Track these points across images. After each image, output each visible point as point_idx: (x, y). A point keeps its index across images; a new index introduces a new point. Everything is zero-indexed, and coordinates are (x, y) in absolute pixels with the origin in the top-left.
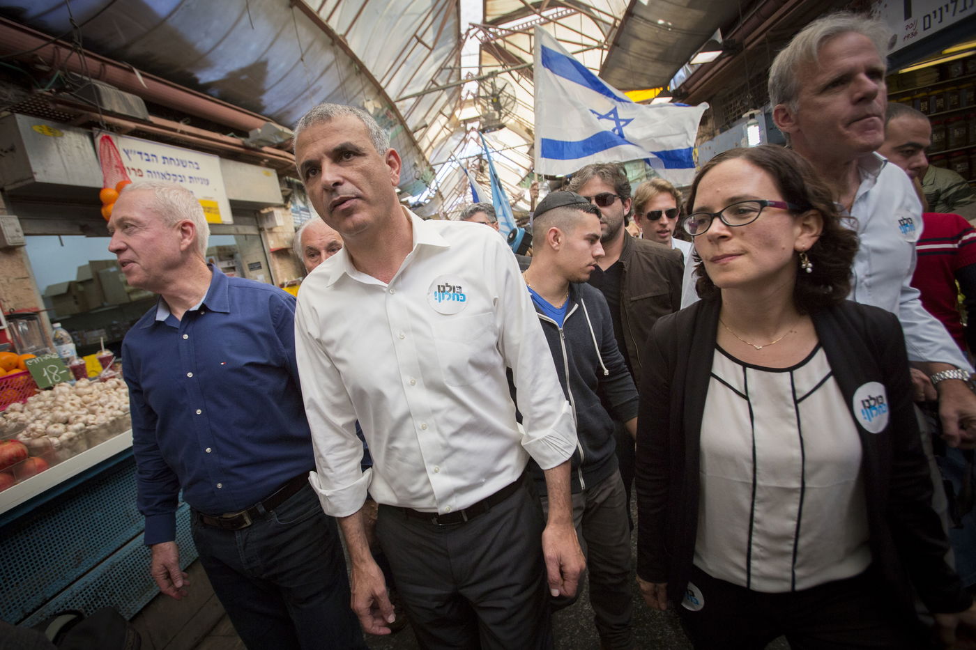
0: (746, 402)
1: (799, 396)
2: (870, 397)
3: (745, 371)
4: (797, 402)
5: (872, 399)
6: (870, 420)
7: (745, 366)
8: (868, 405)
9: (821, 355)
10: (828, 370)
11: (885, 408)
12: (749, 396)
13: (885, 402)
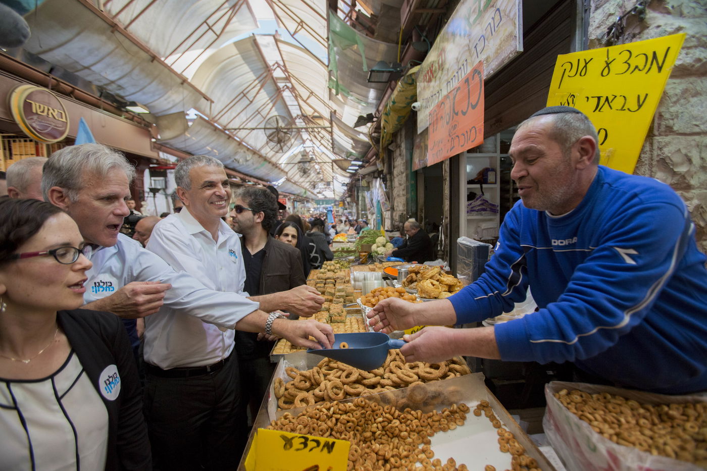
0: (15, 413)
1: (60, 394)
2: (109, 376)
3: (8, 387)
4: (59, 399)
5: (110, 377)
6: (111, 392)
7: (8, 382)
8: (108, 383)
9: (75, 359)
10: (80, 368)
11: (119, 379)
12: (19, 406)
13: (118, 376)
